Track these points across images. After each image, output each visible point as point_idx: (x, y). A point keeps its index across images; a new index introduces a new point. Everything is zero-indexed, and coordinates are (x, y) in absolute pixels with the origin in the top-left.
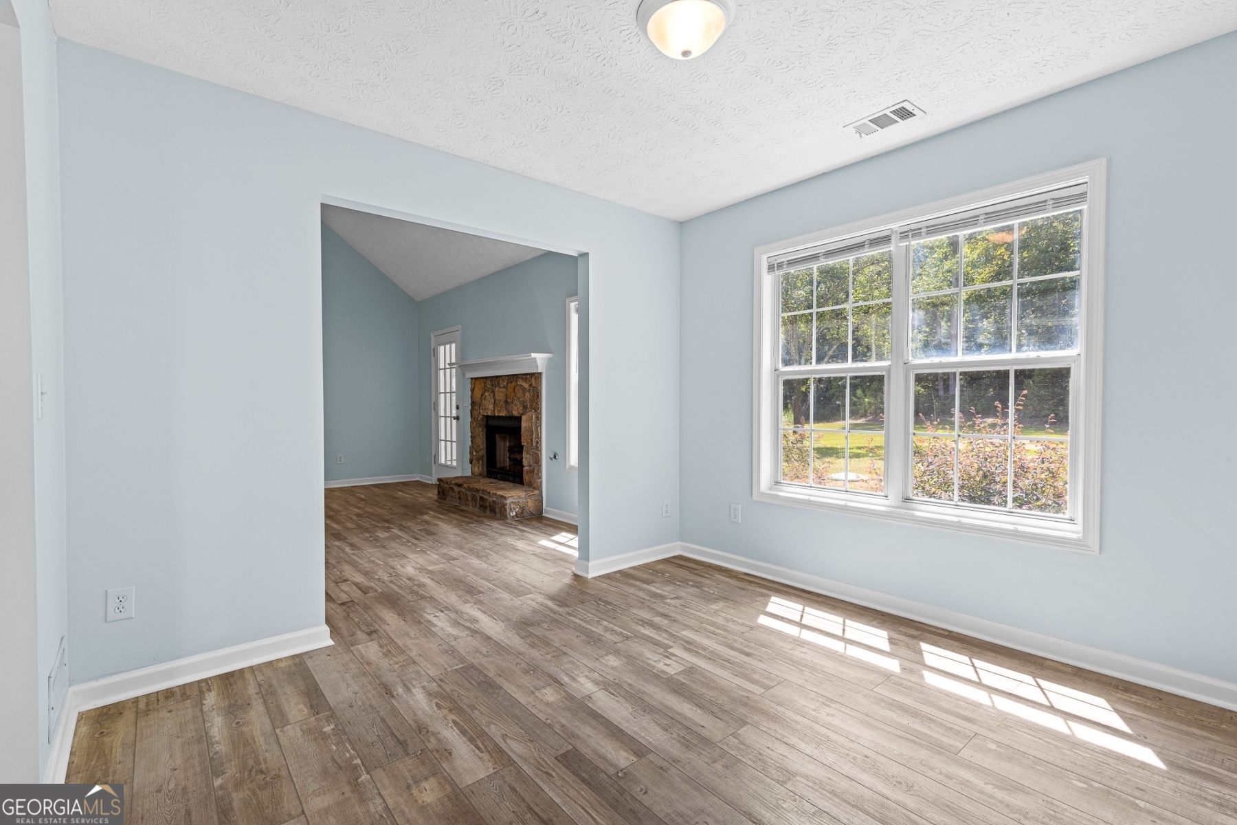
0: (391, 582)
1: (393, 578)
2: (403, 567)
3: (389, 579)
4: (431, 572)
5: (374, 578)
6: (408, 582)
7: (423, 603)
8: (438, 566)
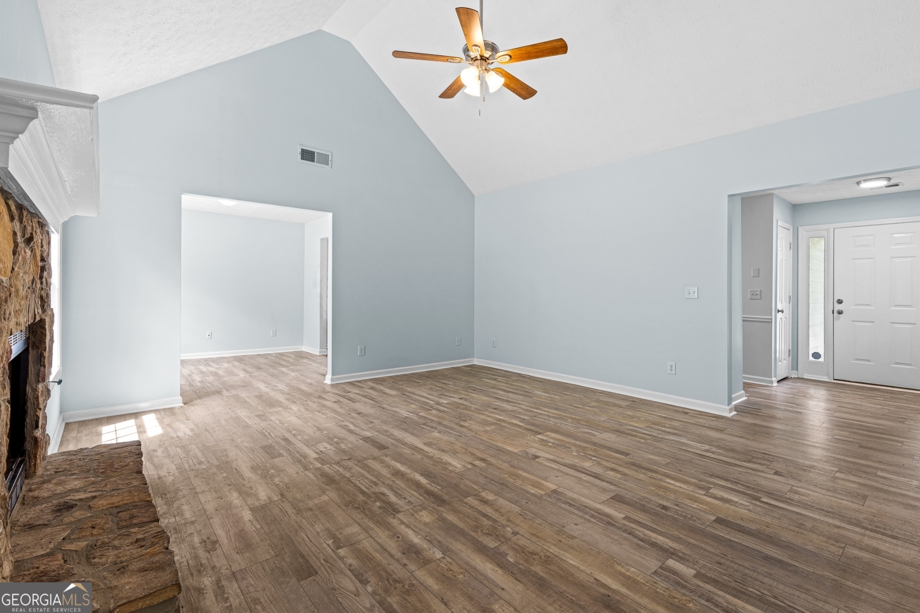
0: (306, 401)
1: (306, 403)
2: (299, 410)
3: (308, 403)
4: (281, 406)
5: (318, 403)
6: (296, 401)
7: (288, 392)
8: (274, 410)
